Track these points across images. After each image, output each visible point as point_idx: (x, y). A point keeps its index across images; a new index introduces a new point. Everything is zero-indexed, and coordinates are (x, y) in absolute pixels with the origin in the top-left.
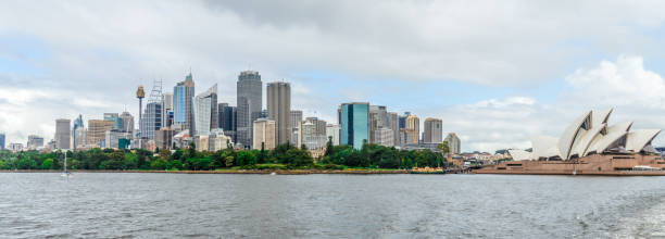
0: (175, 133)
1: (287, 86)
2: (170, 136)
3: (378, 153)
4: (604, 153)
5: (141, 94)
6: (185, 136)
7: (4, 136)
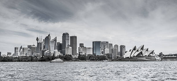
0: (45, 51)
1: (76, 37)
2: (44, 52)
3: (90, 56)
4: (136, 56)
5: (37, 39)
6: (48, 52)
7: (1, 52)
